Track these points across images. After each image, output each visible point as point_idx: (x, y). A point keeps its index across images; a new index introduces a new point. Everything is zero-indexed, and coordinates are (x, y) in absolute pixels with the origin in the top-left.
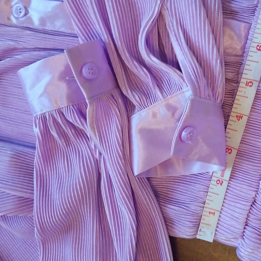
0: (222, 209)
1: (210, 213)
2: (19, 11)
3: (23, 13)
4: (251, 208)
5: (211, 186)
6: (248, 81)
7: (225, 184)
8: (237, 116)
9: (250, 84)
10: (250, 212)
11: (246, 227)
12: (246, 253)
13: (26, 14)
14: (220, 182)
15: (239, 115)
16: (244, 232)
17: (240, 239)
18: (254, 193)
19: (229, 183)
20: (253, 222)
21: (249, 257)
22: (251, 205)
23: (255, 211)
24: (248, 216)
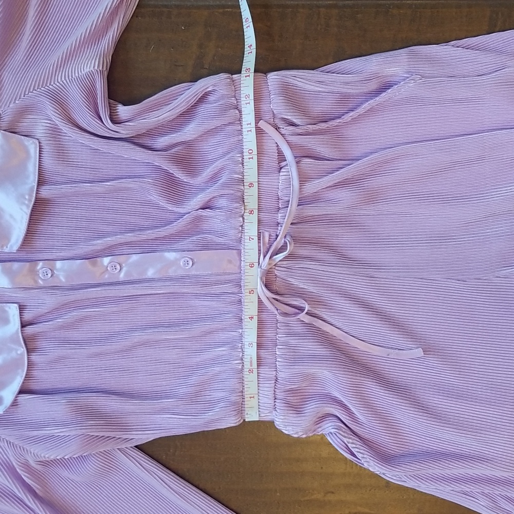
0: (258, 392)
1: (250, 397)
2: (46, 273)
3: (49, 275)
4: (275, 385)
5: (246, 376)
6: (250, 290)
7: (255, 371)
8: (249, 318)
9: (252, 292)
10: (275, 388)
11: (276, 400)
12: (281, 420)
13: (52, 275)
14: (251, 371)
15: (251, 316)
16: (275, 405)
17: (274, 412)
18: (275, 372)
19: (258, 371)
20: (280, 395)
21: (284, 423)
22: (275, 383)
23: (279, 386)
24: (275, 391)
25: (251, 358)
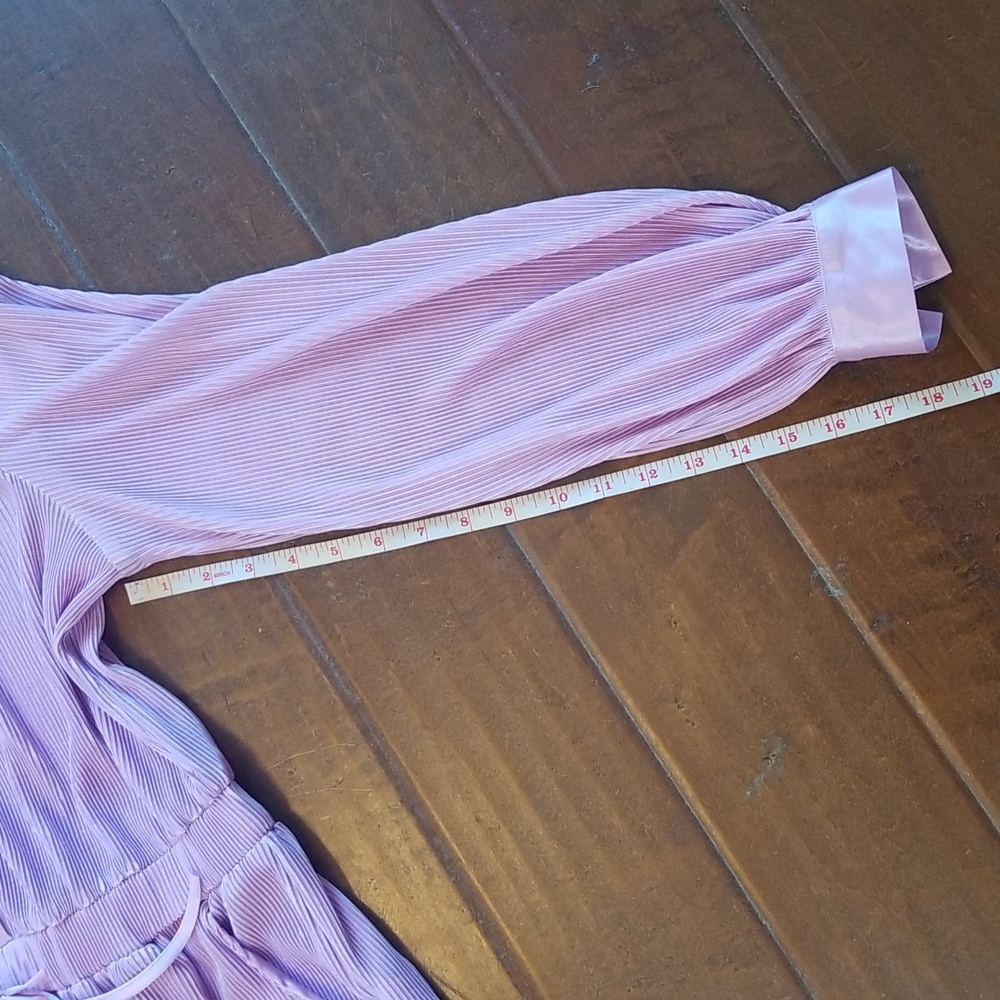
8: (292, 556)
25: (228, 573)
